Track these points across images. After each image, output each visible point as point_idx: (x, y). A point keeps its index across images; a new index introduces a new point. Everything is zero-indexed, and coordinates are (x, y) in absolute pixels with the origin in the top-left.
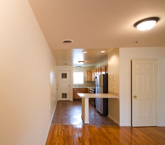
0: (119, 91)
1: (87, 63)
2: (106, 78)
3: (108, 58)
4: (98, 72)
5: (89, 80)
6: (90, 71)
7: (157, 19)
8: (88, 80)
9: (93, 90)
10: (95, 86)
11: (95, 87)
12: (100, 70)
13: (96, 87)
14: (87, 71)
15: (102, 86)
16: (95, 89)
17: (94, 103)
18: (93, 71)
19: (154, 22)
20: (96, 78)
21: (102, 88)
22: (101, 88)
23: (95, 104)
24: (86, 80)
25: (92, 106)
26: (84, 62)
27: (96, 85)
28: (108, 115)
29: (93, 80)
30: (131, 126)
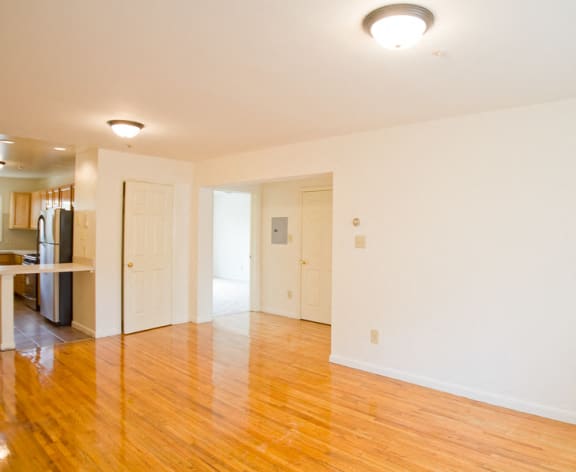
0: (94, 253)
1: (15, 169)
2: (67, 219)
3: (77, 167)
4: (50, 201)
5: (22, 224)
6: (24, 194)
7: (140, 126)
8: (17, 226)
9: (34, 258)
10: (39, 243)
11: (38, 249)
12: (57, 196)
13: (41, 246)
14: (16, 195)
15: (58, 241)
16: (38, 255)
17: (35, 299)
18: (35, 194)
19: (137, 129)
20: (42, 221)
21: (58, 247)
22: (55, 249)
23: (37, 302)
24: (11, 227)
25: (28, 309)
26: (3, 163)
27: (42, 239)
28: (74, 322)
29: (34, 226)
30: (120, 332)
